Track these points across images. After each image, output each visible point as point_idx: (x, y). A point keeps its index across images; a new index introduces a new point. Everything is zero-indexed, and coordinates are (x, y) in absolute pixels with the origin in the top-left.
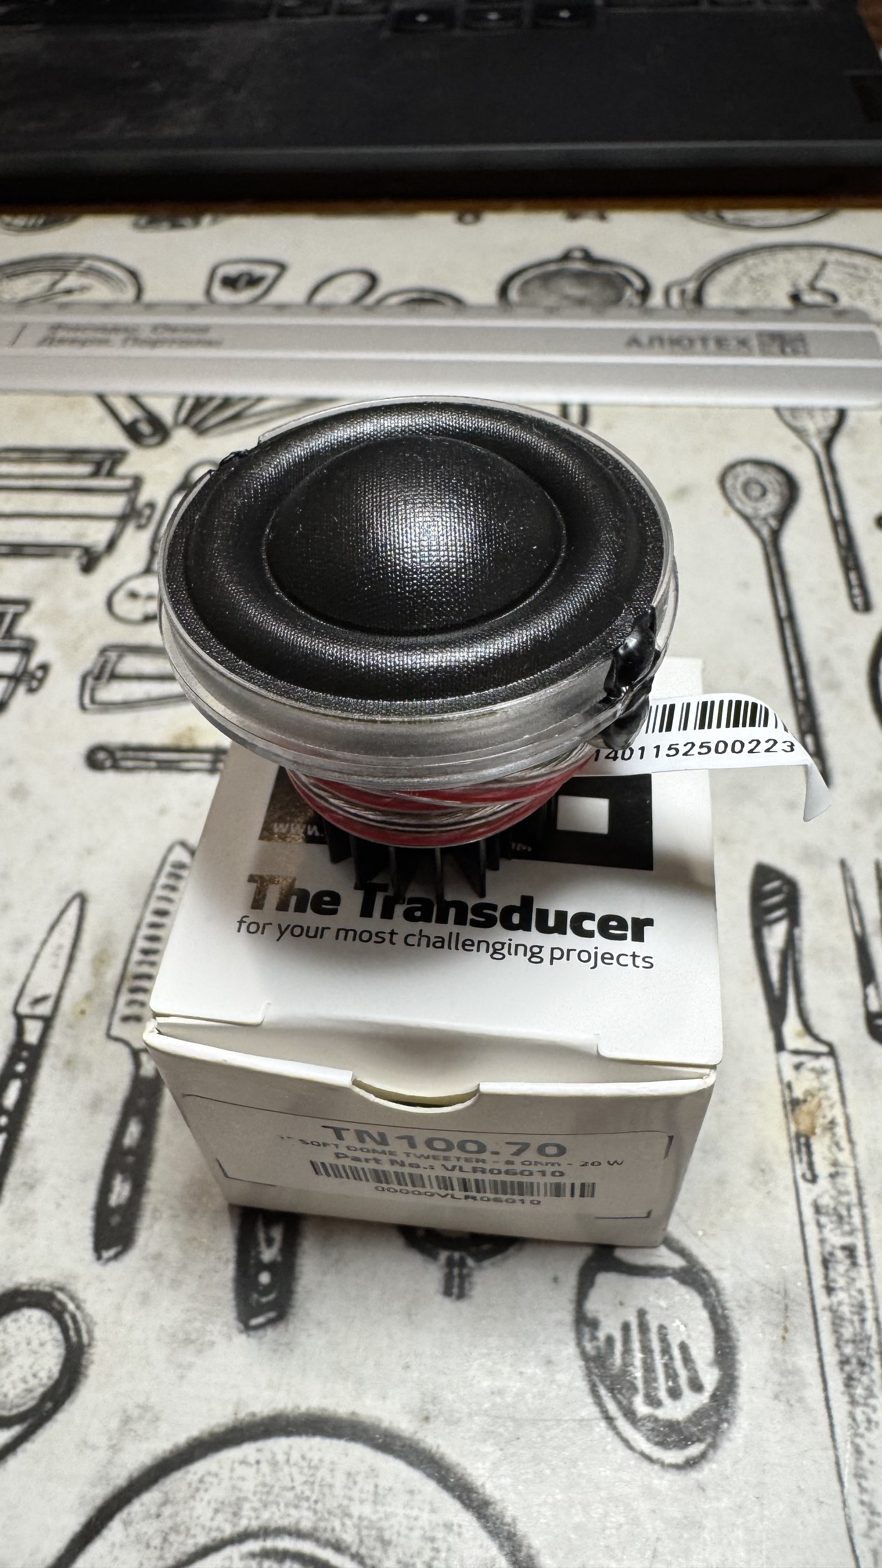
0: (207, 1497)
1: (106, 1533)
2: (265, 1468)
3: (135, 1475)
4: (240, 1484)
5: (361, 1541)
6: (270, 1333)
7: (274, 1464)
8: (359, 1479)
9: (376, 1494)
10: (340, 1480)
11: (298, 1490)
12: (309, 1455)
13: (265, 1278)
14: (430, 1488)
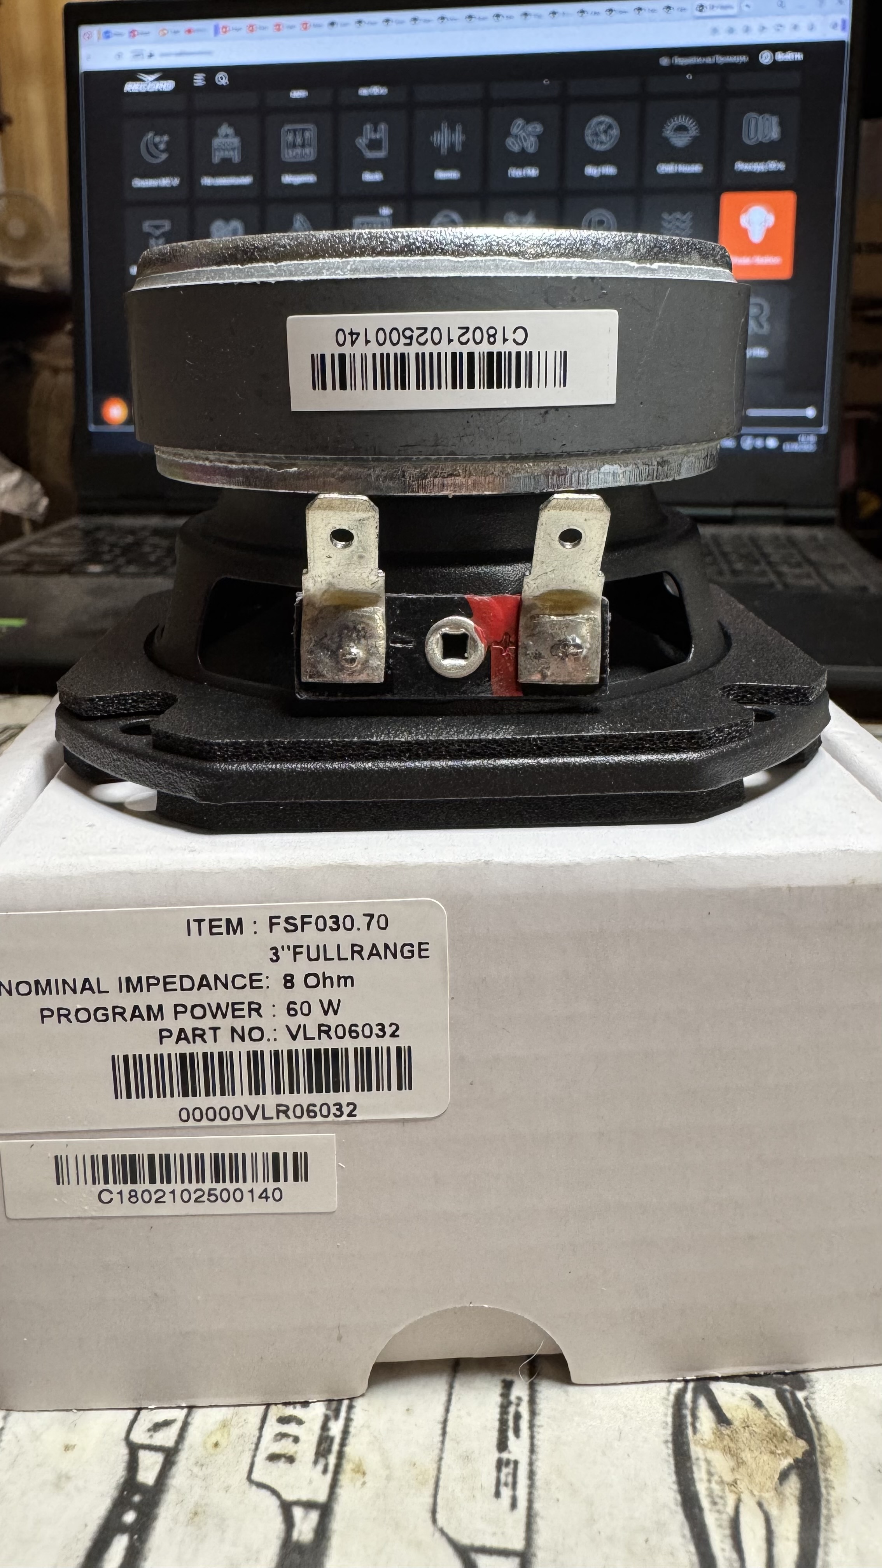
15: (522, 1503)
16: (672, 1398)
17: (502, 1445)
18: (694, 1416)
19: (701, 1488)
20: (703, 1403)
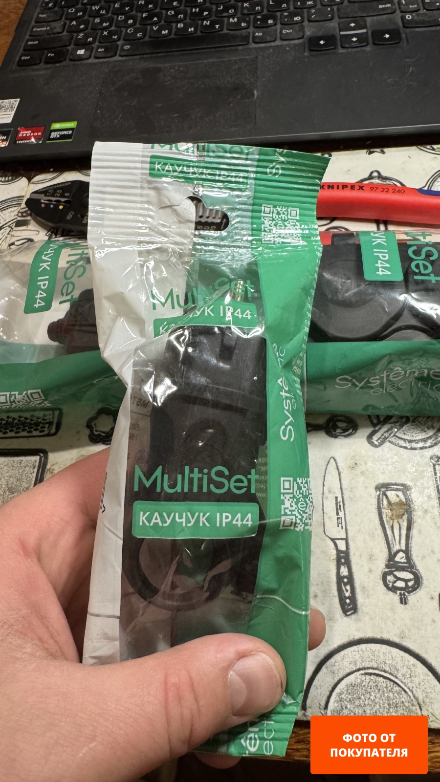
0: (347, 660)
1: (321, 670)
2: (361, 652)
3: (326, 655)
4: (354, 657)
5: (391, 670)
6: (353, 616)
7: (363, 651)
8: (387, 654)
9: (392, 658)
10: (381, 655)
11: (371, 657)
12: (372, 649)
13: (348, 601)
14: (406, 656)
15: (344, 527)
16: (377, 497)
17: (338, 514)
18: (383, 501)
19: (385, 519)
20: (384, 497)
